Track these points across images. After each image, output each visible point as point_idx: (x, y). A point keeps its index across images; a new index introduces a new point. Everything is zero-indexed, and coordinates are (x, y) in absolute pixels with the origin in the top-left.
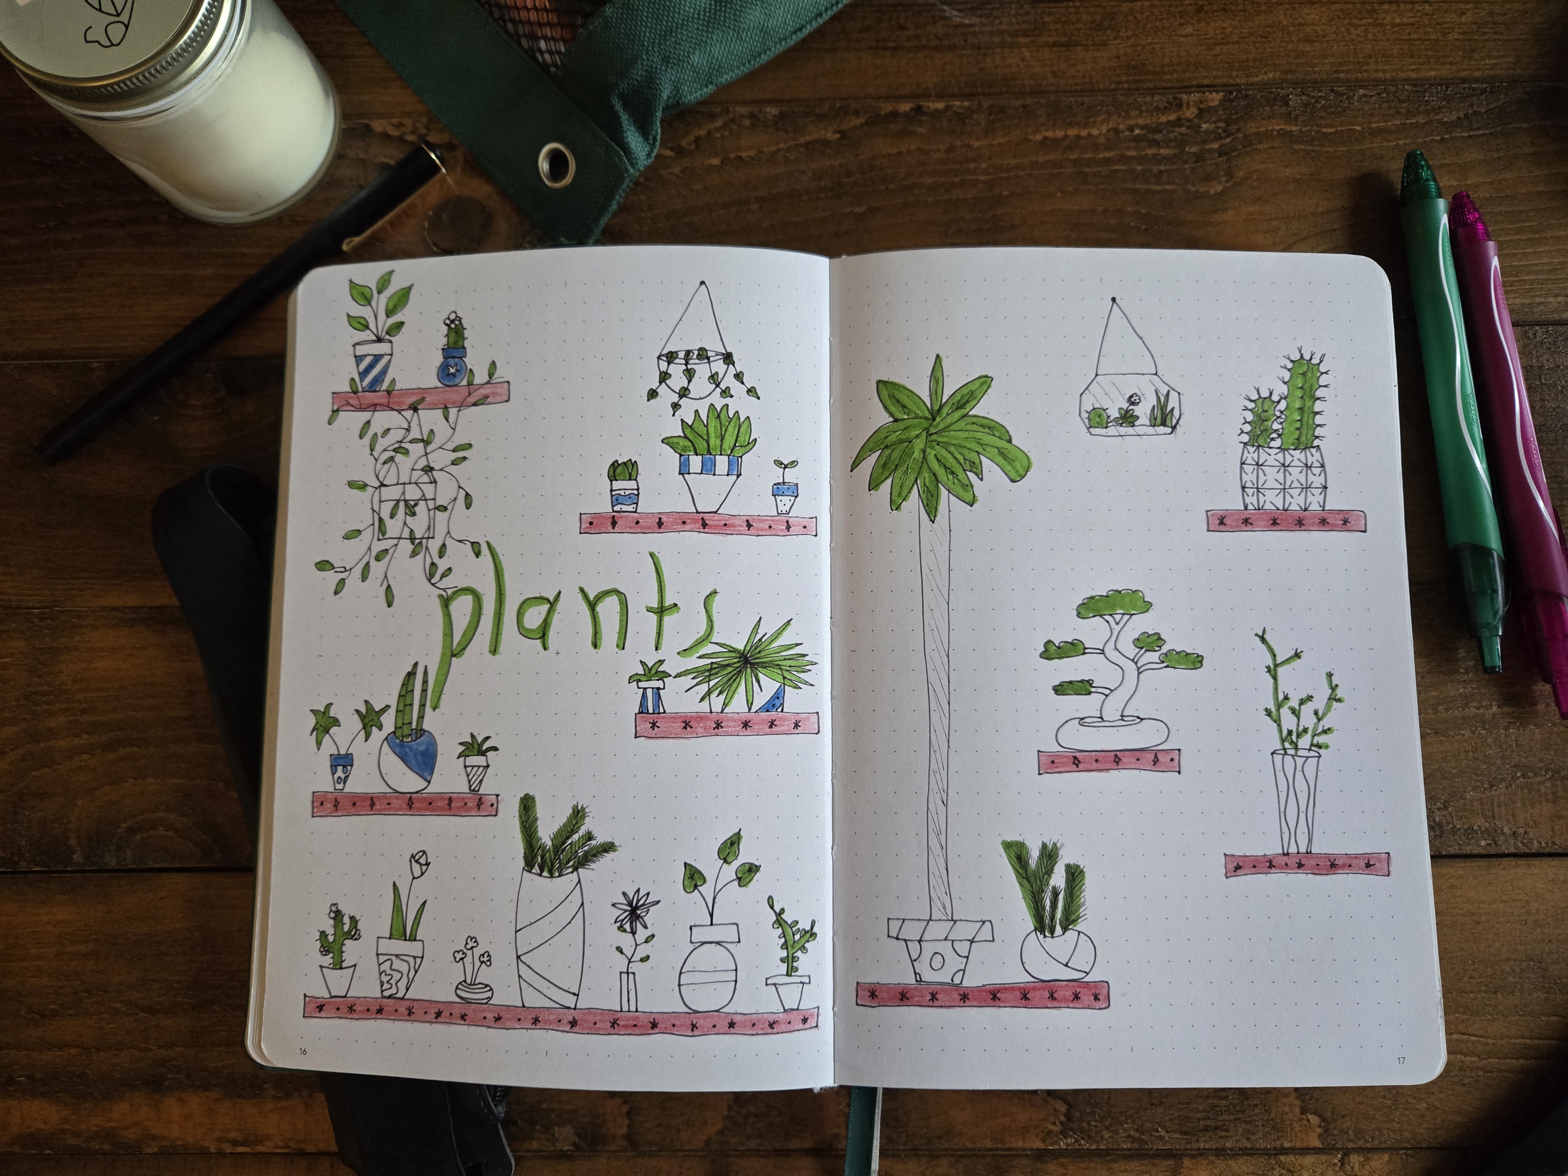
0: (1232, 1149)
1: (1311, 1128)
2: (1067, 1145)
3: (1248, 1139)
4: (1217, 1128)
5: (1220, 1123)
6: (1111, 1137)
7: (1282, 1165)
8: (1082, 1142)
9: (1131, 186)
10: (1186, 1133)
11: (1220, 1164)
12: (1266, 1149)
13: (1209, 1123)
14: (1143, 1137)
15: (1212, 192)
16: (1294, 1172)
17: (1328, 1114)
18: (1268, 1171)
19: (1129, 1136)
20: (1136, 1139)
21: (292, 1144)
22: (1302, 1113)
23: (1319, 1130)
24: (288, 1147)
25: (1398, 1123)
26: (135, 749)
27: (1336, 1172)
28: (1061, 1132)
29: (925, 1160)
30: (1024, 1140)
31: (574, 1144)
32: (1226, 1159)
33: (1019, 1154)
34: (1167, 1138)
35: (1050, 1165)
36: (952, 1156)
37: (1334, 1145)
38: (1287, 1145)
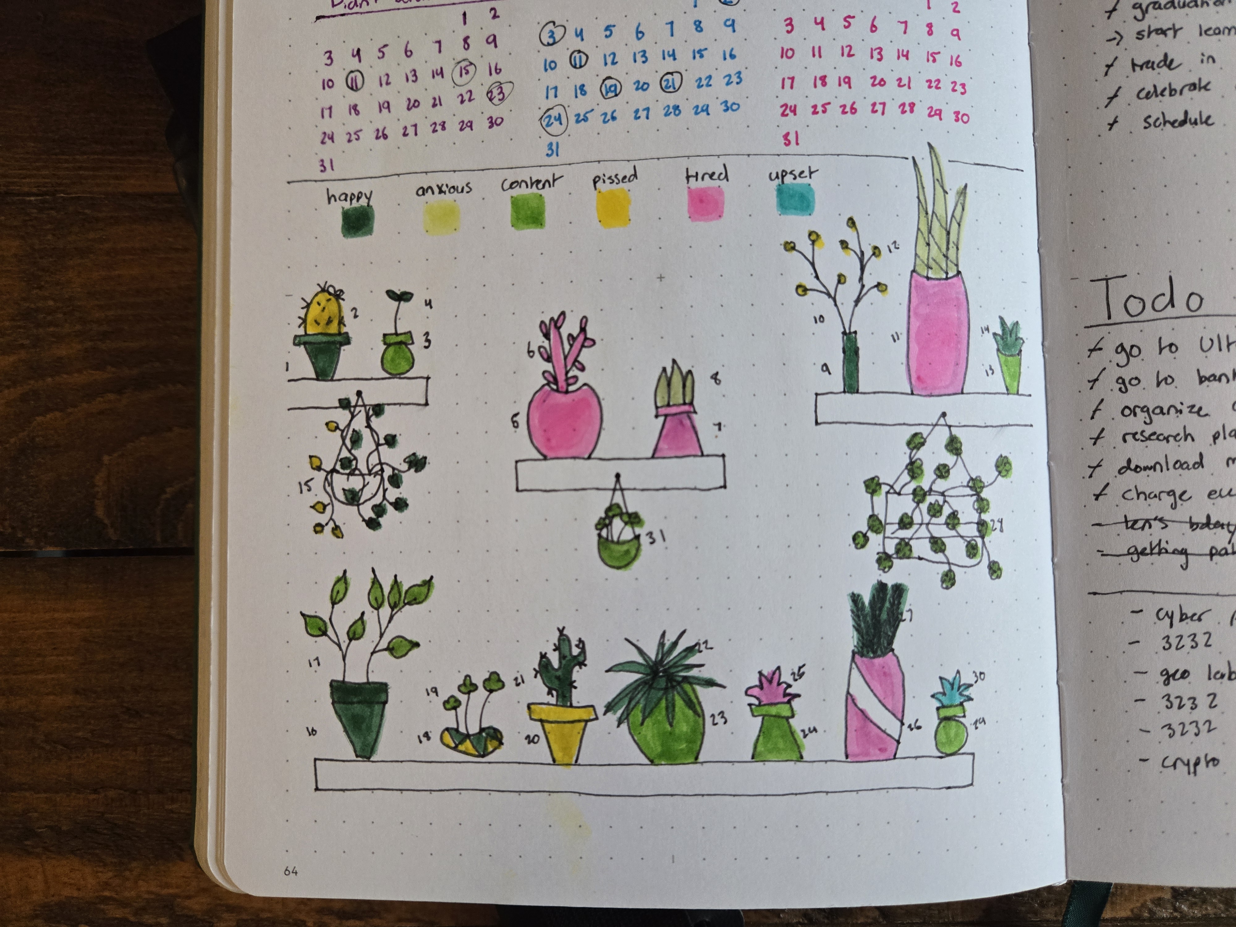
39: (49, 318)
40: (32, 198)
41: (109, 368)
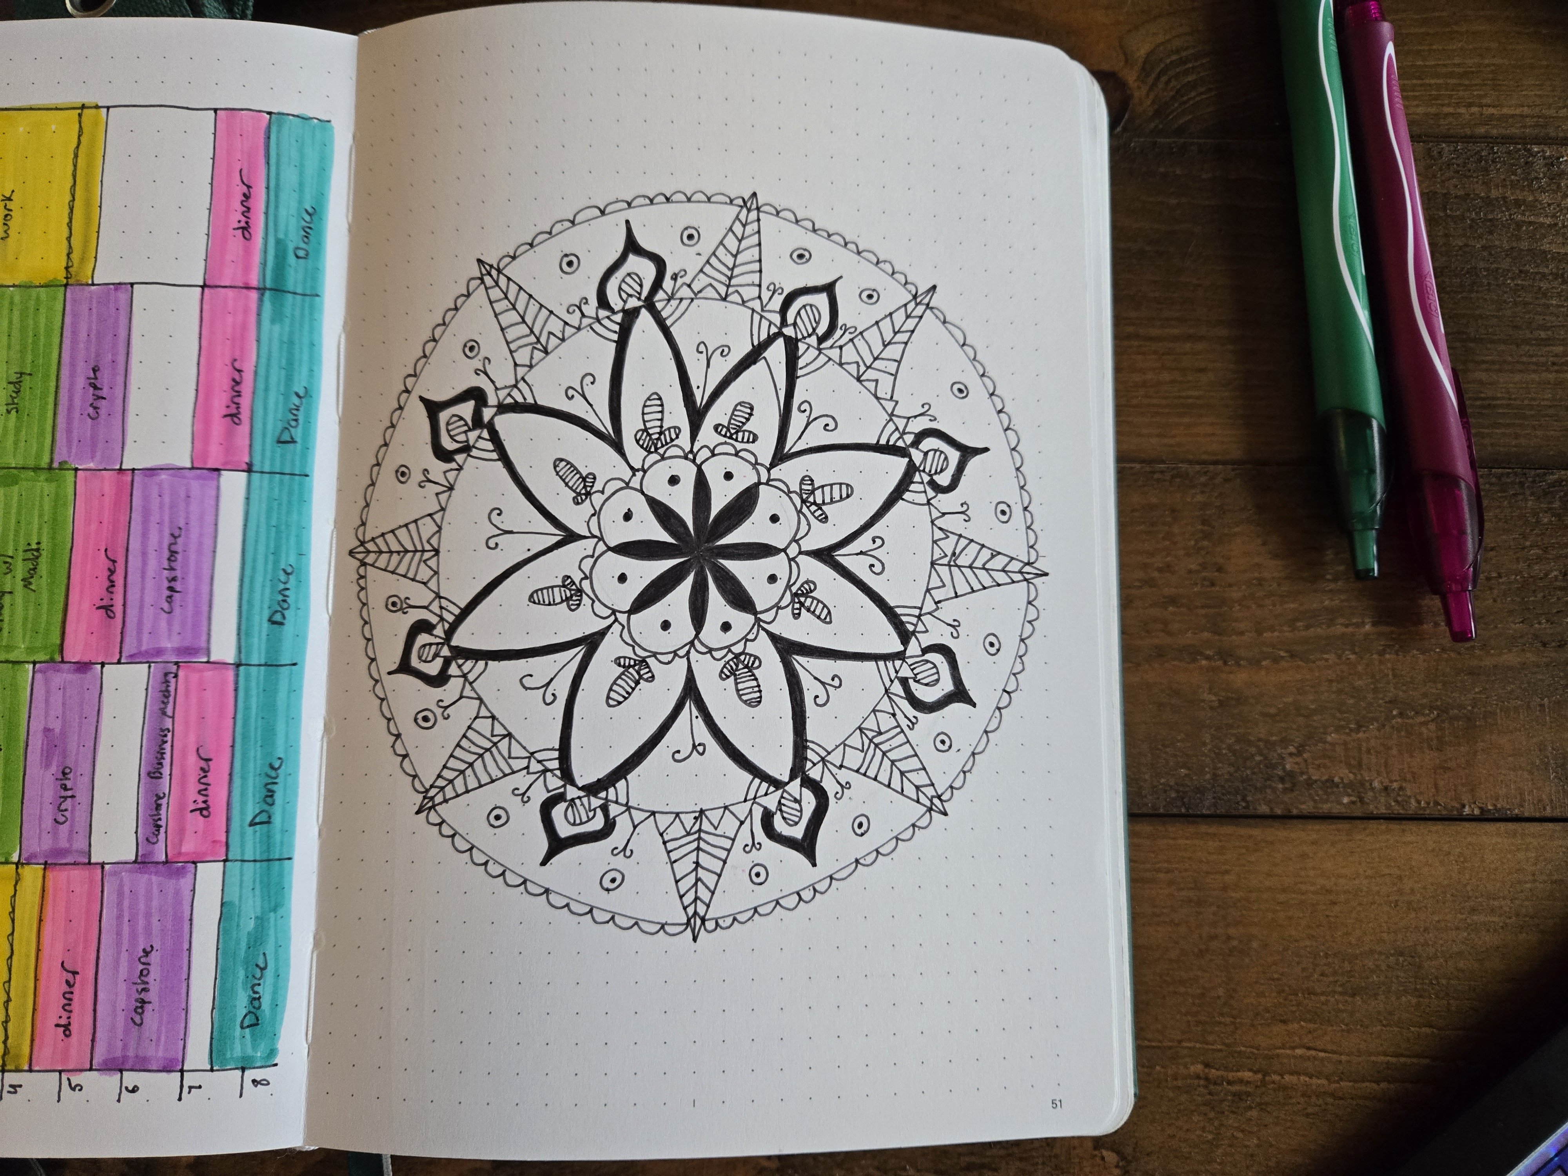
1: (1105, 1168)
4: (983, 1166)
5: (986, 1161)
17: (1129, 1150)
22: (1095, 1149)
23: (1116, 1172)
25: (1220, 1164)
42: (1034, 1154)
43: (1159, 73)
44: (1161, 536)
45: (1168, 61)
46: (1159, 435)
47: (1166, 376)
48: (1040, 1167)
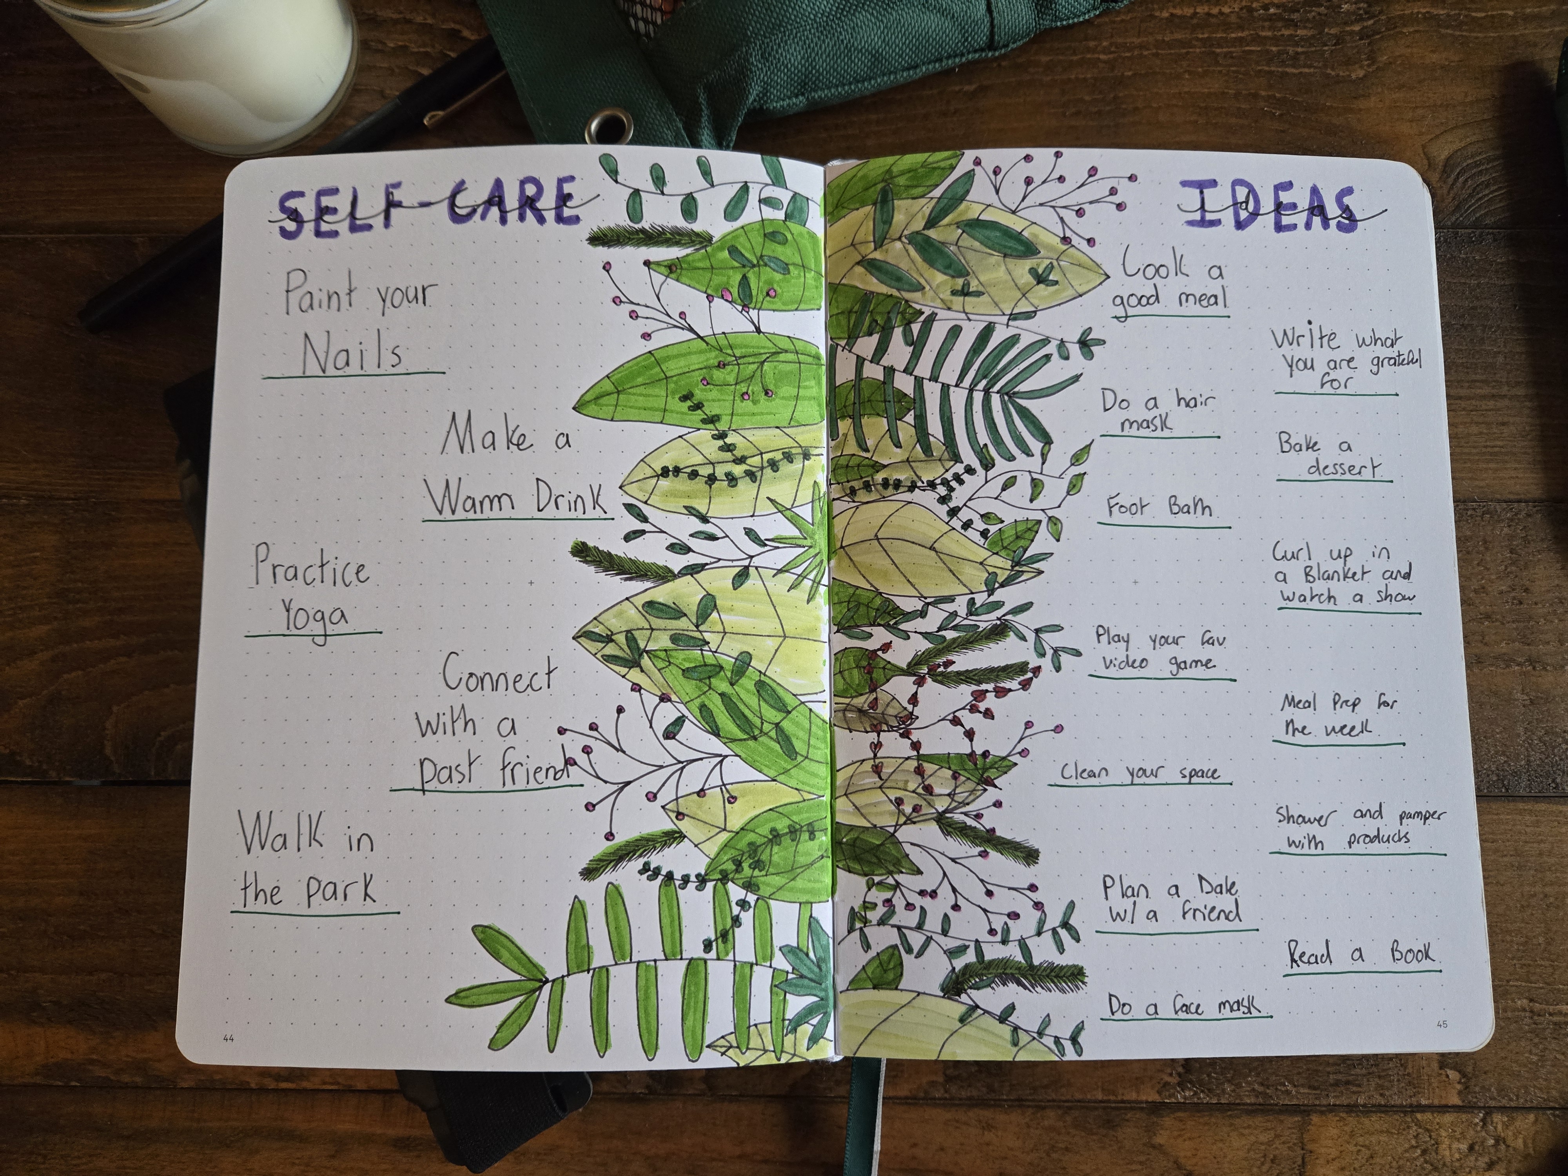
0: (1364, 1106)
1: (1449, 1085)
2: (1185, 1098)
3: (1382, 1095)
4: (1348, 1083)
5: (1351, 1078)
6: (1233, 1091)
7: (1418, 1124)
8: (1202, 1096)
9: (1266, 68)
10: (1315, 1088)
11: (1352, 1120)
12: (1402, 1106)
13: (1340, 1077)
14: (1268, 1091)
15: (1354, 76)
16: (1432, 1131)
17: (1469, 1069)
18: (1404, 1130)
19: (1254, 1090)
20: (1261, 1093)
21: (340, 1080)
22: (1441, 1068)
23: (1459, 1087)
24: (339, 1084)
25: (1546, 1080)
26: (176, 652)
27: (1477, 1132)
28: (1179, 1084)
29: (1030, 1111)
30: (1138, 1092)
31: (648, 1087)
32: (1358, 1116)
33: (1134, 1106)
34: (1294, 1093)
35: (1167, 1119)
36: (1059, 1107)
37: (1475, 1103)
38: (1424, 1102)
39: (77, 596)
40: (70, 502)
41: (122, 636)
42: (1390, 1073)
43: (1459, 174)
44: (1476, 562)
45: (1465, 164)
46: (1471, 479)
47: (1474, 429)
48: (1396, 1083)
